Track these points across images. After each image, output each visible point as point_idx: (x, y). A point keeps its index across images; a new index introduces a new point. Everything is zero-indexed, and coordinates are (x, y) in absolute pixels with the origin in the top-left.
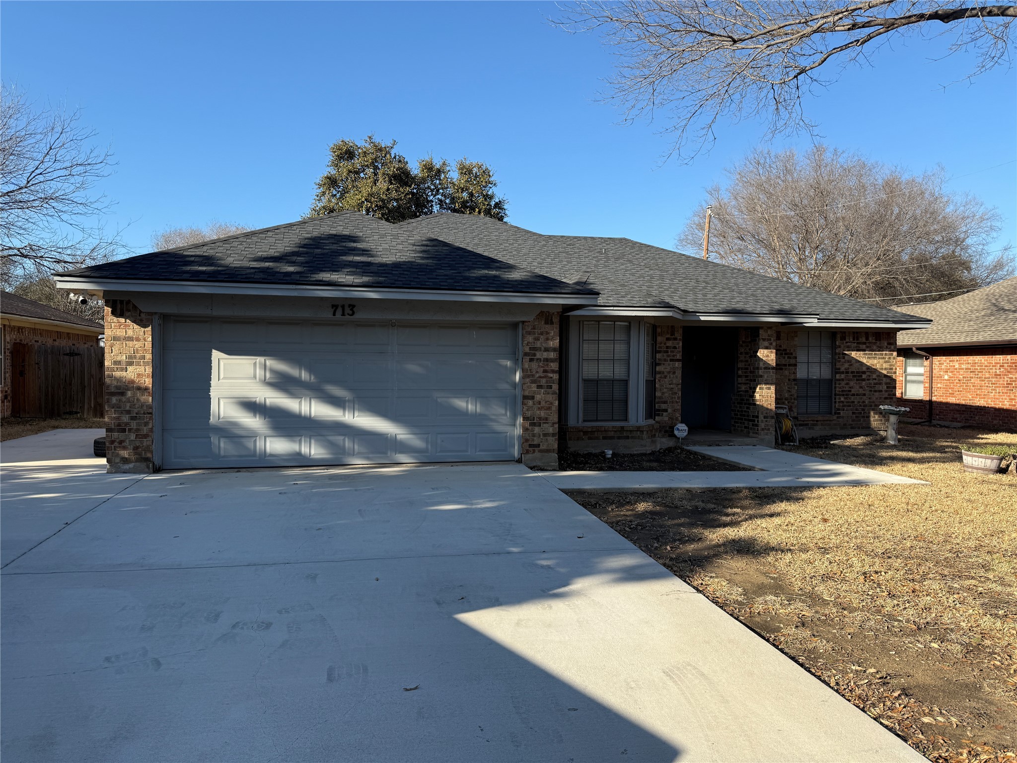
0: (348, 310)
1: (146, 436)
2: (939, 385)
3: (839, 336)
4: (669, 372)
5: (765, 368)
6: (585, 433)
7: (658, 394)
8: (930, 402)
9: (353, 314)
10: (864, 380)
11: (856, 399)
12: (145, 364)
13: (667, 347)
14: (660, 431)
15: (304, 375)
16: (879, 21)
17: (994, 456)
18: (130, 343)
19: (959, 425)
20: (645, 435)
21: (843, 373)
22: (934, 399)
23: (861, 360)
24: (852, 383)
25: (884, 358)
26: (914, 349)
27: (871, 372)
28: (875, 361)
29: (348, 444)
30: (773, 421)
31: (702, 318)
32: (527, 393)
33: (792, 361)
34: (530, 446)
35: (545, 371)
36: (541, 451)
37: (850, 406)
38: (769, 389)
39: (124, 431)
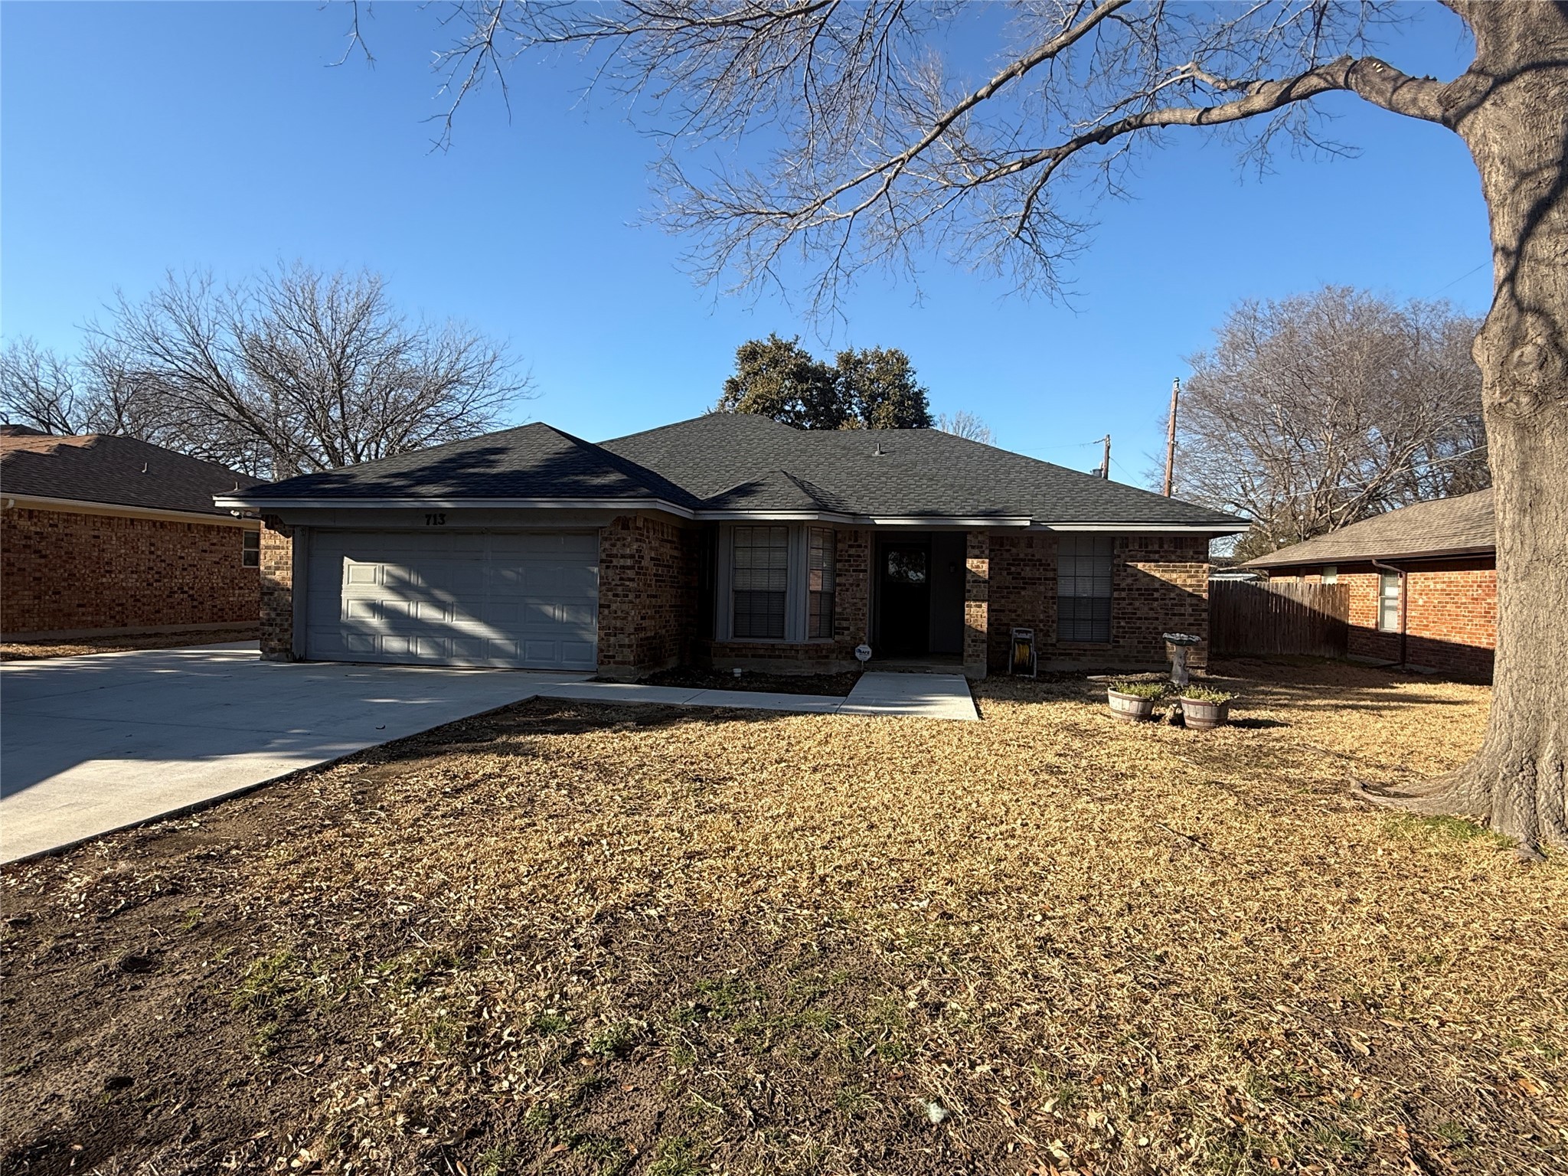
0: (439, 520)
1: (286, 630)
2: (1413, 614)
4: (852, 585)
5: (974, 582)
7: (838, 610)
8: (1404, 635)
9: (443, 523)
10: (1156, 600)
12: (287, 569)
13: (849, 556)
14: (840, 652)
15: (414, 579)
18: (278, 551)
21: (1124, 590)
22: (1408, 632)
23: (1152, 573)
24: (1137, 604)
25: (1187, 572)
27: (1167, 590)
28: (1174, 576)
30: (985, 645)
33: (1050, 574)
34: (605, 656)
35: (621, 579)
36: (615, 663)
37: (1134, 633)
38: (980, 606)
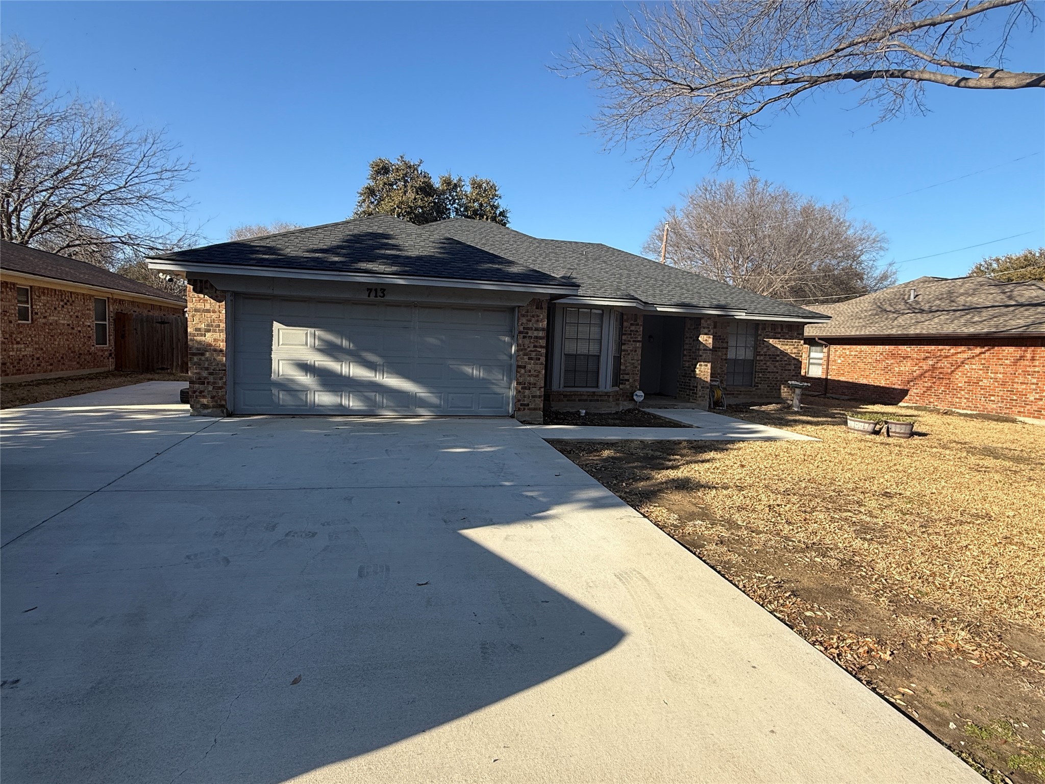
0: (380, 293)
1: (221, 388)
2: (834, 367)
3: (760, 327)
4: (631, 351)
5: (704, 350)
6: (565, 396)
7: (623, 367)
8: (826, 379)
9: (384, 296)
10: (778, 361)
11: (771, 376)
12: (221, 331)
13: (631, 331)
14: (623, 396)
15: (345, 343)
16: (806, 78)
17: (871, 421)
18: (208, 315)
19: (847, 397)
20: (611, 399)
21: (762, 355)
22: (829, 377)
23: (776, 346)
24: (768, 363)
25: (793, 345)
26: (817, 339)
27: (783, 355)
28: (787, 347)
29: (378, 398)
30: (708, 390)
31: (659, 309)
32: (520, 364)
33: (725, 345)
34: (521, 405)
35: (535, 346)
36: (529, 409)
37: (766, 381)
38: (707, 366)
39: (203, 383)
